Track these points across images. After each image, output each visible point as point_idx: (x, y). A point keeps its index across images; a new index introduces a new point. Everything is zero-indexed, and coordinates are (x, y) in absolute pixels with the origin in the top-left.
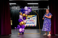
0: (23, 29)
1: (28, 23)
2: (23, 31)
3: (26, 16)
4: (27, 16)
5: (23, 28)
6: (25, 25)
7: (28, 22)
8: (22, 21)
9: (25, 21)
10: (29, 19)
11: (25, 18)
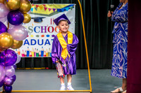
0: (11, 70)
1: (34, 42)
2: (9, 80)
3: (25, 5)
4: (29, 9)
5: (7, 66)
6: (21, 51)
7: (32, 36)
8: (6, 30)
9: (18, 32)
10: (37, 20)
11: (16, 17)
